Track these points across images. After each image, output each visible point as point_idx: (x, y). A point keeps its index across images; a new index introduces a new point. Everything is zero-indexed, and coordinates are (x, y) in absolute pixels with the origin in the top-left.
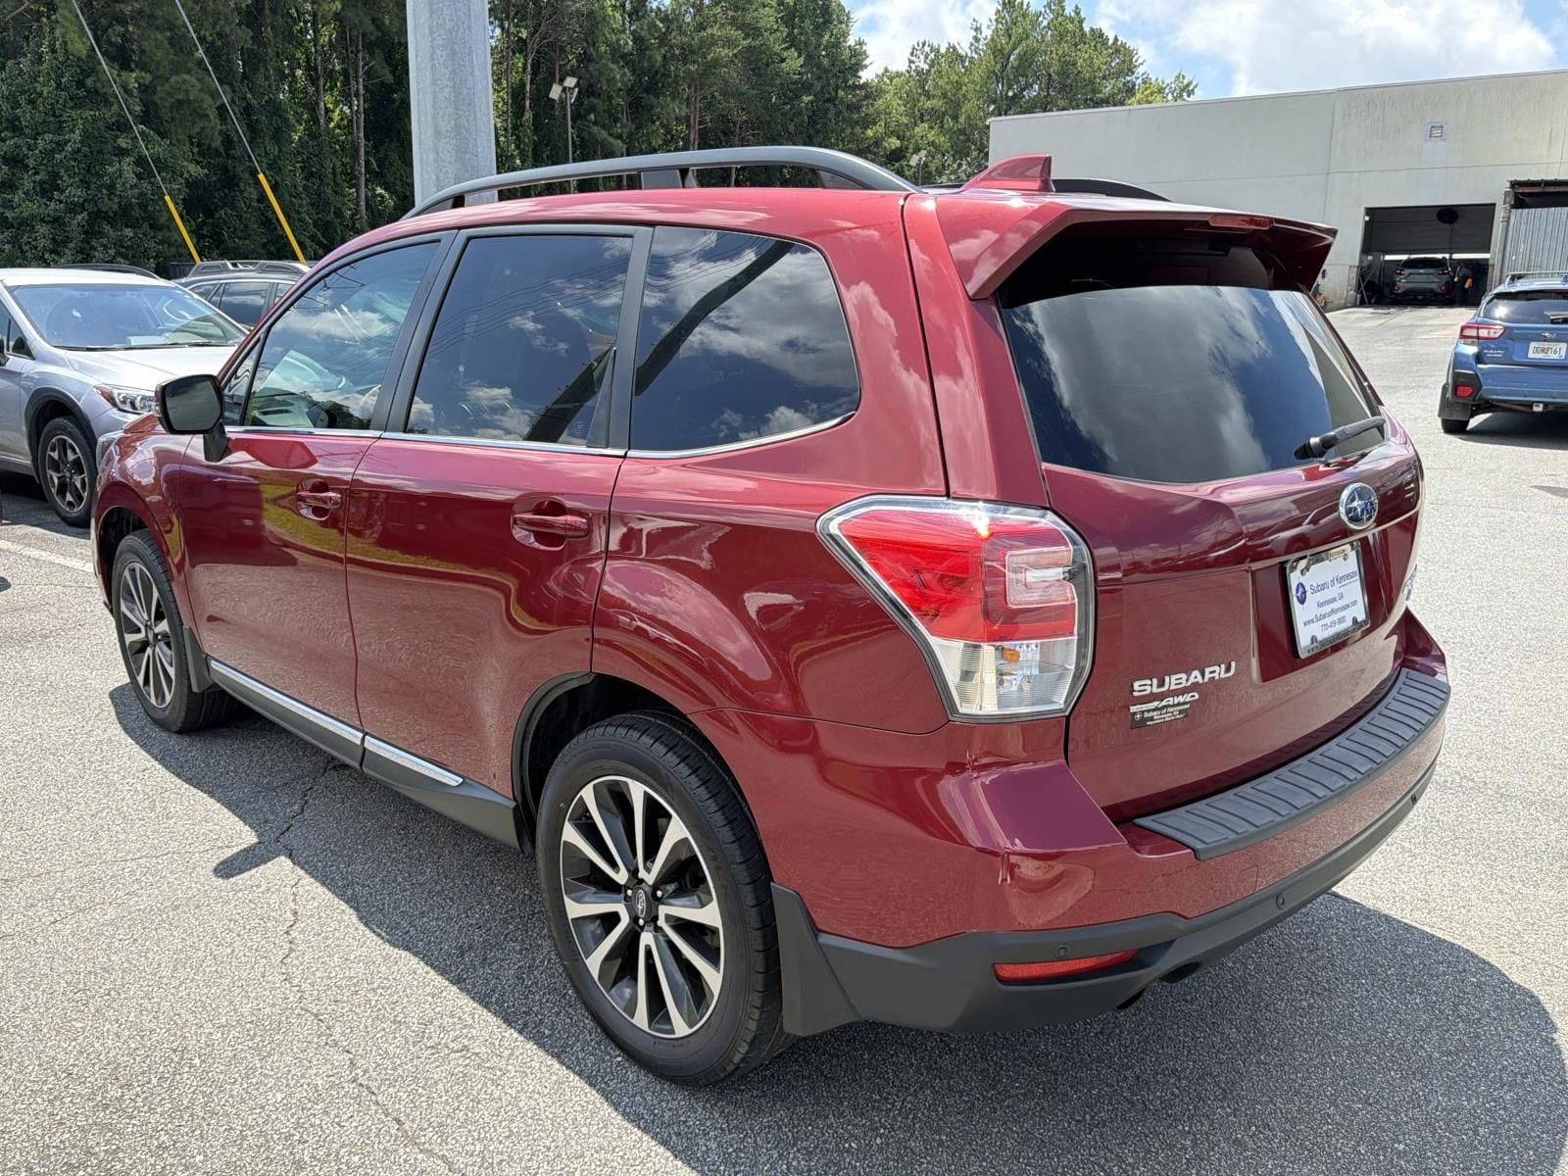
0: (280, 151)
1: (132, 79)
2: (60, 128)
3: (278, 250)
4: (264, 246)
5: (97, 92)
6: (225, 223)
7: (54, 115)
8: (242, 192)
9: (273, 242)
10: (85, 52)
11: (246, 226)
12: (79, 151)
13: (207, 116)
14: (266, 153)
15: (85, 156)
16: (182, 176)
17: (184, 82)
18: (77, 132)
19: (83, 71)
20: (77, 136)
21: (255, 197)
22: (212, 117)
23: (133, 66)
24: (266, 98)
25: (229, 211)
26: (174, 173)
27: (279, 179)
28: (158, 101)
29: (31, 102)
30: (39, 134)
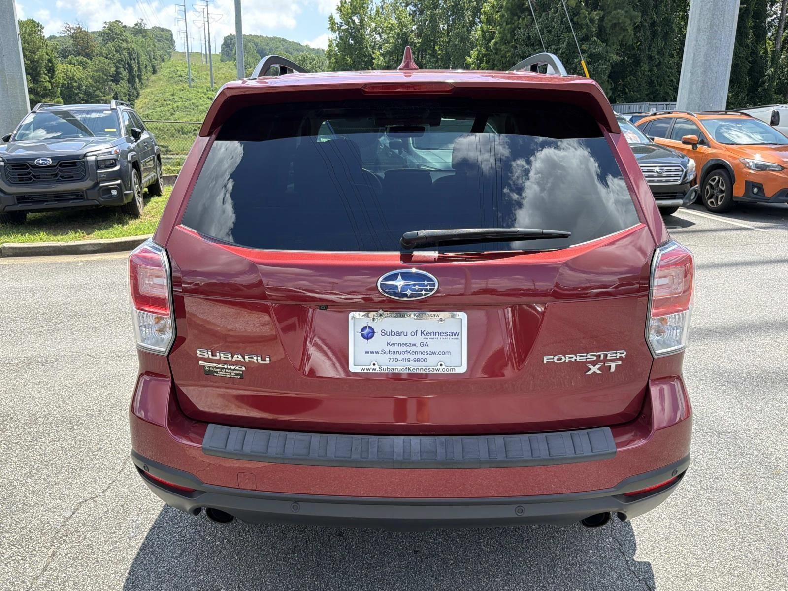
0: (666, 43)
1: (596, 15)
2: (559, 42)
3: (654, 97)
4: (647, 95)
5: (578, 23)
6: (629, 84)
7: (558, 37)
8: (641, 67)
9: (651, 93)
10: (575, 5)
11: (640, 84)
12: (565, 52)
13: (627, 29)
14: (658, 46)
15: (567, 55)
16: (609, 61)
17: (618, 14)
18: (565, 43)
19: (574, 14)
20: (564, 46)
21: (647, 70)
22: (629, 30)
23: (599, 8)
24: (664, 17)
25: (632, 78)
26: (606, 60)
27: (662, 60)
28: (605, 25)
29: (549, 31)
30: (550, 46)
